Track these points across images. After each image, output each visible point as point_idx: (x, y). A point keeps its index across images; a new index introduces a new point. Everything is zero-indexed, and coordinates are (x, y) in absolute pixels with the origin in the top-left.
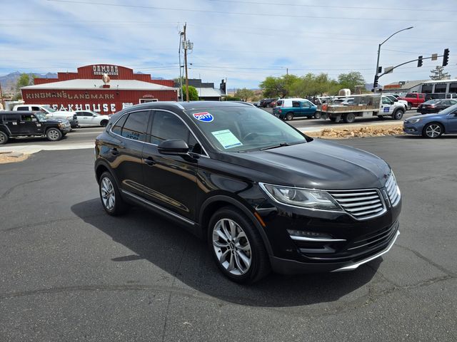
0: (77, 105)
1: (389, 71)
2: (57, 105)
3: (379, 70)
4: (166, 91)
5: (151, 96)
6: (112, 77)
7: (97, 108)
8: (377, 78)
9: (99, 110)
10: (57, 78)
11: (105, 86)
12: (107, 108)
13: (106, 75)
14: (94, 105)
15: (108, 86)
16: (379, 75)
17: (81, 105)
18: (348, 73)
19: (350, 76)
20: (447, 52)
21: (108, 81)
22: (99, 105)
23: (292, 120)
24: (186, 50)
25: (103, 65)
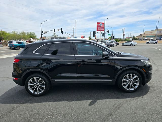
1: (46, 33)
3: (42, 32)
8: (42, 35)
16: (42, 34)
18: (30, 32)
19: (31, 33)
20: (61, 28)
23: (20, 49)
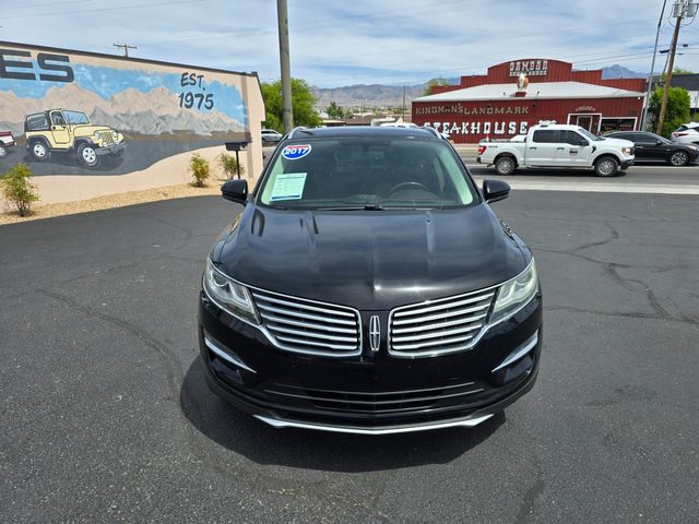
0: (473, 124)
2: (448, 124)
4: (622, 98)
5: (590, 108)
6: (532, 79)
7: (500, 128)
9: (502, 132)
10: (459, 84)
11: (518, 94)
12: (514, 128)
13: (522, 76)
14: (497, 124)
15: (523, 94)
17: (479, 124)
21: (525, 86)
22: (503, 124)
24: (679, 19)
25: (525, 60)
